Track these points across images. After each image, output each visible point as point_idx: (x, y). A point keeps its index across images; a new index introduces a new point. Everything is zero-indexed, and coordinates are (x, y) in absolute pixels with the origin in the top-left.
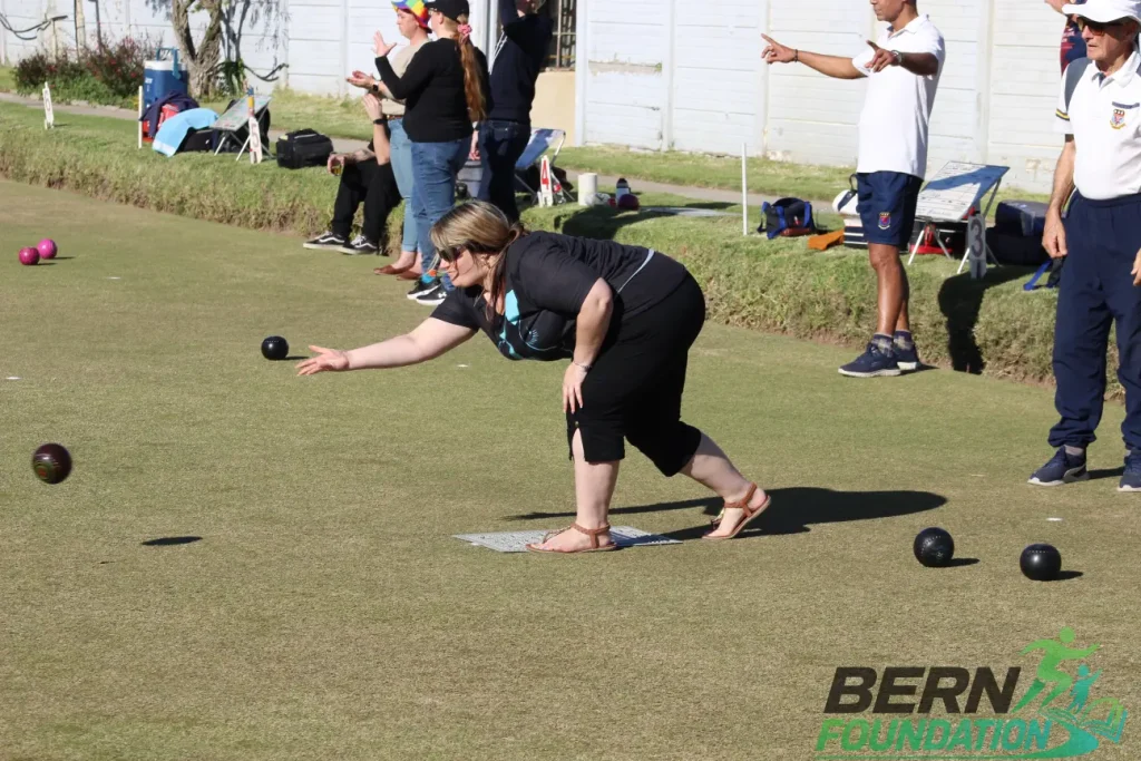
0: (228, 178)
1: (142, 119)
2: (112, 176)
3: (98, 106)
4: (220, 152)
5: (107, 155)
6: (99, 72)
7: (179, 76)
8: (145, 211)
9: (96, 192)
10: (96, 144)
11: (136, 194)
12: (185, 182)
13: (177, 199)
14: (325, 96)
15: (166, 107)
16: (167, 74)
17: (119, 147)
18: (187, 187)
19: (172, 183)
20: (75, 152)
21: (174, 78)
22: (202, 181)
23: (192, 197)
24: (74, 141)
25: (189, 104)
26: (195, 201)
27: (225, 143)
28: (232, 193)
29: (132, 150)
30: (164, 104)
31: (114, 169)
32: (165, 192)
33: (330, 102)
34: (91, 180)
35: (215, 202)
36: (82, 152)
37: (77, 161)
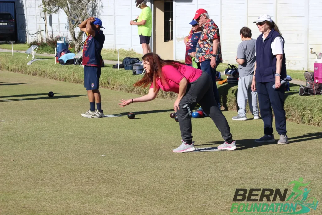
0: (77, 71)
1: (56, 56)
2: (48, 72)
3: (50, 54)
4: (76, 64)
5: (47, 66)
6: (50, 45)
7: (66, 45)
8: (57, 81)
9: (45, 76)
10: (45, 64)
11: (54, 76)
12: (66, 73)
13: (64, 77)
14: (110, 50)
15: (62, 53)
16: (63, 44)
17: (50, 64)
18: (67, 74)
19: (63, 73)
20: (39, 66)
21: (64, 45)
22: (71, 72)
23: (68, 77)
24: (39, 63)
25: (68, 52)
26: (69, 78)
27: (77, 62)
28: (78, 75)
29: (54, 65)
30: (62, 52)
31: (49, 70)
32: (61, 76)
33: (111, 51)
34: (43, 73)
35: (74, 78)
36: (41, 66)
37: (40, 68)
